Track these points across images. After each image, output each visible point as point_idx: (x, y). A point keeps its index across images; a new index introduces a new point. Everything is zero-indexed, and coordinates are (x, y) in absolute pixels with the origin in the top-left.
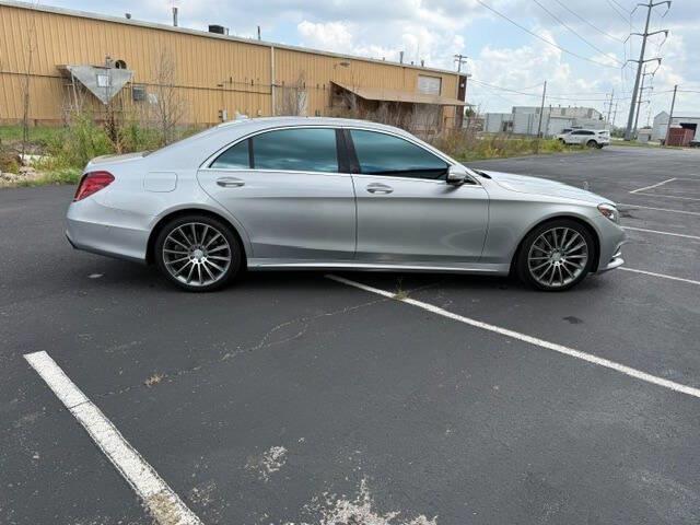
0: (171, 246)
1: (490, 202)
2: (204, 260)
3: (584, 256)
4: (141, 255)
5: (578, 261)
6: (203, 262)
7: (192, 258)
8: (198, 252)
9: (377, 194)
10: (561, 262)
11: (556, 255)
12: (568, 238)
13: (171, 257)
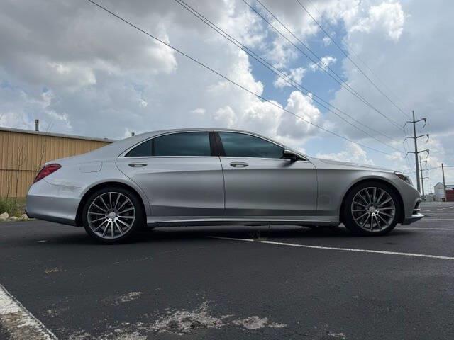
0: (94, 210)
1: (316, 170)
2: (116, 219)
3: (393, 208)
4: (73, 217)
5: (389, 212)
6: (115, 221)
7: (108, 218)
8: (112, 214)
9: (238, 167)
10: (376, 213)
11: (372, 208)
12: (378, 195)
13: (93, 217)
